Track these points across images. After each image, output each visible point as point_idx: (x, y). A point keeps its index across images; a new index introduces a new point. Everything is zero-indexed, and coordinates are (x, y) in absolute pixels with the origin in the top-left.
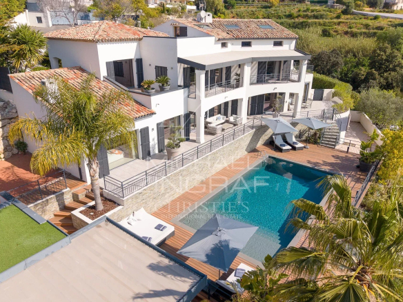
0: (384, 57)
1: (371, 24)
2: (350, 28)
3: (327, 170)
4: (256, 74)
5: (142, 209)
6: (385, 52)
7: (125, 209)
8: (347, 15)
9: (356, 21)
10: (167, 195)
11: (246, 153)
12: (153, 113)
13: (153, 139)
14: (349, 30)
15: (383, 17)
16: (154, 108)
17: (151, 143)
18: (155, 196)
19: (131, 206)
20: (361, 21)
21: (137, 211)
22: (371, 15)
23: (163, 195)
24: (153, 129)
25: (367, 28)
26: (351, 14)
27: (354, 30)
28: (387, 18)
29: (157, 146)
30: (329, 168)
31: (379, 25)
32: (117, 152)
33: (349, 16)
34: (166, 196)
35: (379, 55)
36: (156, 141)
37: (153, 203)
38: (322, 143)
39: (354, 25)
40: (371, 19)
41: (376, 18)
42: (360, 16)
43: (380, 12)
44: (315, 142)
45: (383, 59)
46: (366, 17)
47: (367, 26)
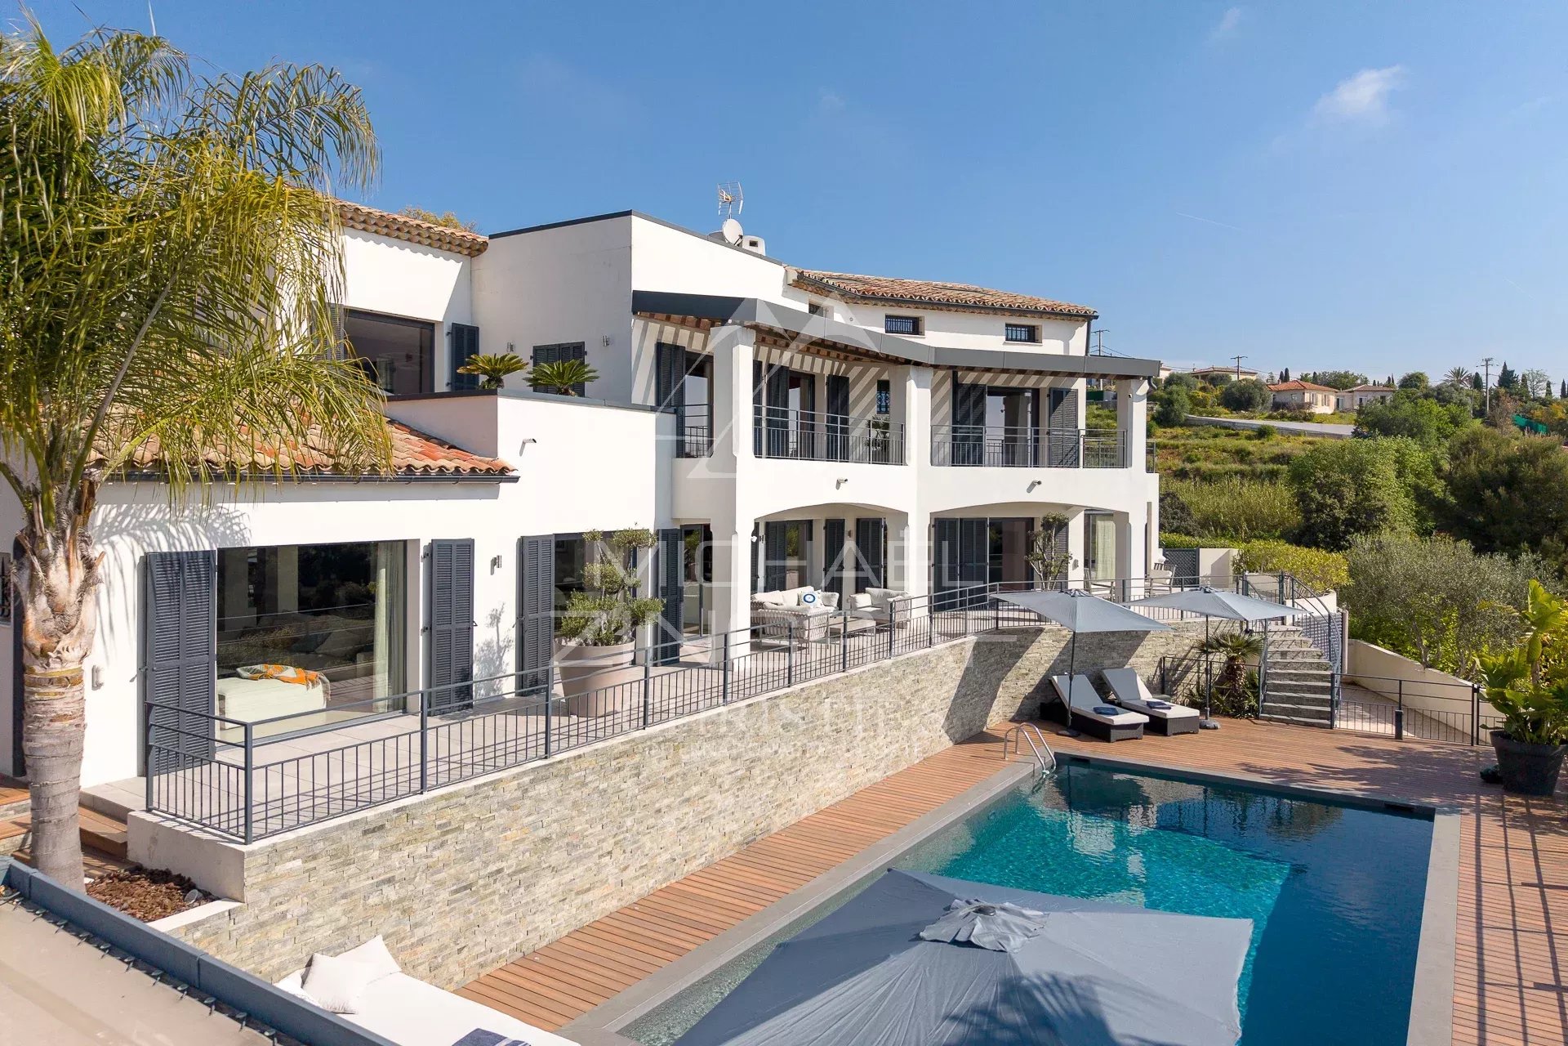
0: (1341, 515)
1: (1251, 449)
2: (1190, 460)
3: (1359, 794)
4: (949, 422)
5: (377, 946)
6: (1340, 498)
7: (246, 919)
8: (1172, 427)
9: (1204, 442)
10: (546, 886)
11: (947, 743)
12: (502, 475)
13: (495, 619)
14: (1188, 466)
15: (1282, 431)
16: (506, 454)
17: (482, 635)
18: (469, 871)
19: (295, 908)
20: (1218, 441)
21: (334, 950)
22: (1245, 427)
23: (525, 876)
24: (496, 562)
25: (1242, 461)
26: (1181, 426)
27: (1206, 466)
28: (1298, 433)
29: (510, 660)
30: (1356, 784)
31: (1277, 450)
32: (290, 672)
33: (1178, 431)
34: (540, 891)
35: (1321, 507)
36: (508, 627)
37: (455, 923)
38: (1270, 711)
39: (1200, 453)
40: (1249, 438)
41: (1262, 433)
42: (1213, 430)
43: (1270, 417)
44: (1235, 710)
45: (1337, 519)
46: (1231, 431)
47: (1242, 455)
